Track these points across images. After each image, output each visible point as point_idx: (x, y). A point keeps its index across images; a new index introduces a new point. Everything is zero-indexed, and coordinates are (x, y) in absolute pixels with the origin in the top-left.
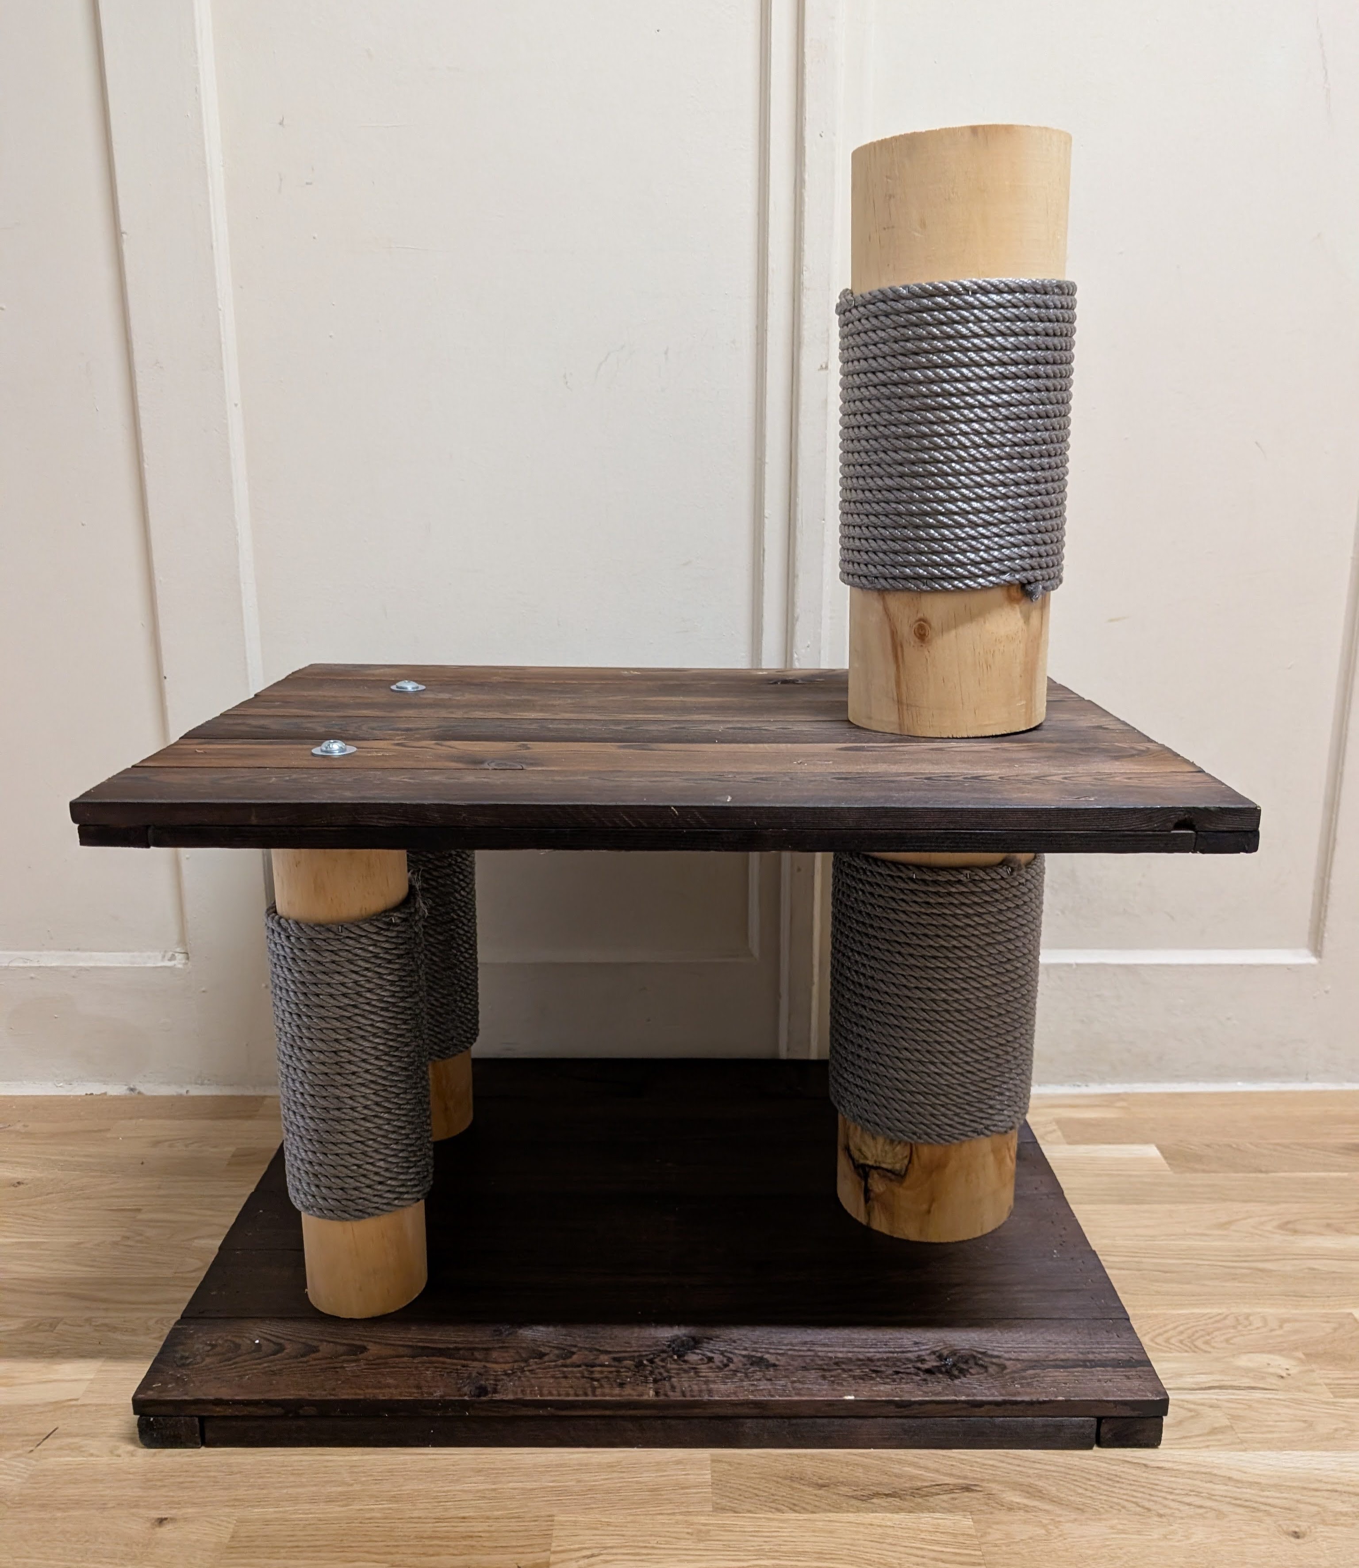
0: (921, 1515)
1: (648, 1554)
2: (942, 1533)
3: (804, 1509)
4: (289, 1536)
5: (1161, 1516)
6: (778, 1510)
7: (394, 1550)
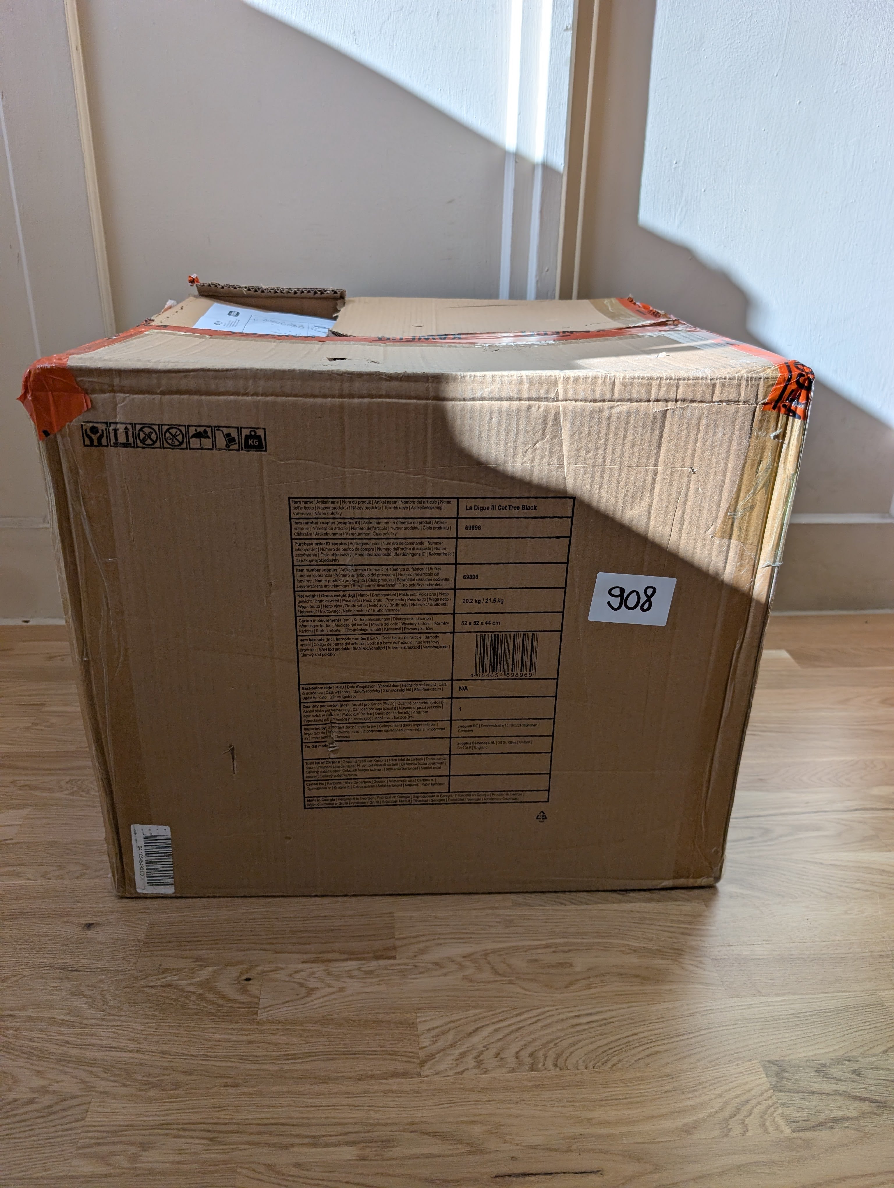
0: (669, 903)
1: (470, 938)
2: (685, 915)
3: (581, 902)
4: (191, 933)
5: (840, 898)
6: (562, 904)
7: (275, 941)
